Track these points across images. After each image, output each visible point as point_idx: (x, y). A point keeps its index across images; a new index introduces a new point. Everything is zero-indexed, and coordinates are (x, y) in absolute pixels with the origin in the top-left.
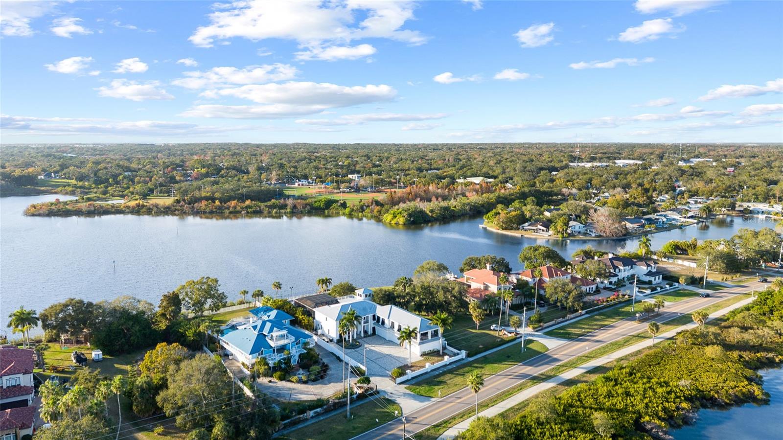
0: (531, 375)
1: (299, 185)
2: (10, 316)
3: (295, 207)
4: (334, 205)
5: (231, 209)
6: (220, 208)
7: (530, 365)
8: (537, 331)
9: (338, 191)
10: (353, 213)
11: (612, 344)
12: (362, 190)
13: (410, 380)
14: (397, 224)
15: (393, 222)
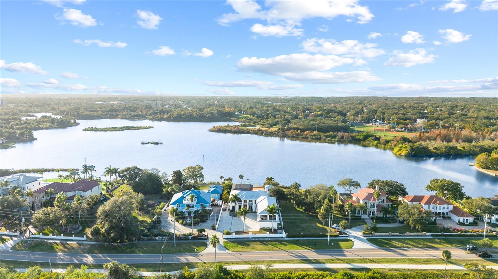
0: (307, 258)
1: (373, 124)
2: (105, 169)
3: (343, 137)
4: (370, 138)
5: (303, 136)
6: (298, 135)
7: (317, 253)
8: (364, 236)
9: (393, 130)
10: (378, 145)
11: (409, 259)
12: (414, 131)
13: (234, 238)
14: (400, 155)
15: (398, 154)
